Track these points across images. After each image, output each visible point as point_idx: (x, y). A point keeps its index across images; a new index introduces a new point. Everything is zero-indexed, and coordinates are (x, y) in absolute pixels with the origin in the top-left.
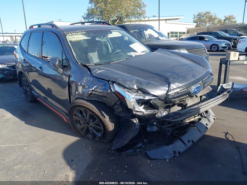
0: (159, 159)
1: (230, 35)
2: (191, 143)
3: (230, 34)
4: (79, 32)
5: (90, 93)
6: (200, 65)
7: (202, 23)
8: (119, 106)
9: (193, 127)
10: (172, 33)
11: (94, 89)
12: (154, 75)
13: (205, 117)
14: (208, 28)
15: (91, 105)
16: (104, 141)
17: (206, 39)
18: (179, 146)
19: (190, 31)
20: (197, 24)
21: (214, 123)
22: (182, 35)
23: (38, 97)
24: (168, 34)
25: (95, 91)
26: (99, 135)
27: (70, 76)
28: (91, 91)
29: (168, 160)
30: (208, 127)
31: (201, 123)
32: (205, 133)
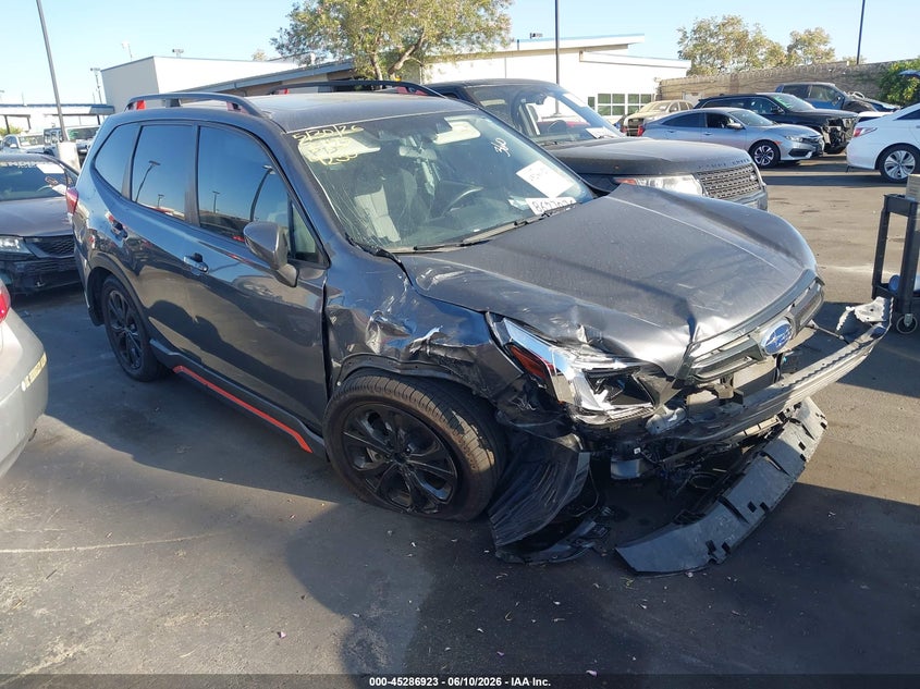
0: (660, 573)
1: (816, 105)
2: (760, 513)
3: (813, 100)
4: (340, 130)
5: (413, 350)
6: (777, 248)
7: (710, 60)
8: (521, 395)
9: (759, 457)
10: (604, 98)
11: (432, 338)
12: (633, 289)
13: (794, 421)
14: (734, 77)
15: (418, 395)
16: (456, 517)
17: (732, 123)
18: (721, 525)
19: (669, 89)
20: (693, 65)
21: (824, 440)
22: (640, 105)
23: (178, 361)
24: (591, 102)
25: (431, 345)
26: (442, 494)
27: (328, 292)
28: (417, 344)
29: (691, 575)
30: (808, 454)
31: (782, 442)
32: (799, 475)
